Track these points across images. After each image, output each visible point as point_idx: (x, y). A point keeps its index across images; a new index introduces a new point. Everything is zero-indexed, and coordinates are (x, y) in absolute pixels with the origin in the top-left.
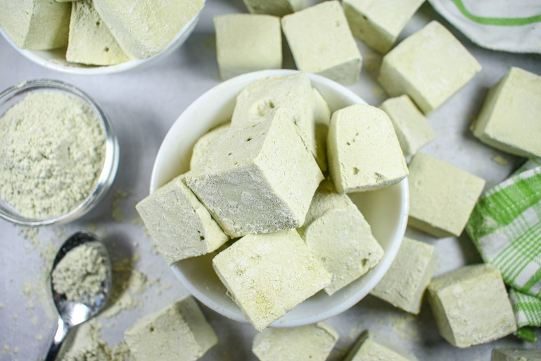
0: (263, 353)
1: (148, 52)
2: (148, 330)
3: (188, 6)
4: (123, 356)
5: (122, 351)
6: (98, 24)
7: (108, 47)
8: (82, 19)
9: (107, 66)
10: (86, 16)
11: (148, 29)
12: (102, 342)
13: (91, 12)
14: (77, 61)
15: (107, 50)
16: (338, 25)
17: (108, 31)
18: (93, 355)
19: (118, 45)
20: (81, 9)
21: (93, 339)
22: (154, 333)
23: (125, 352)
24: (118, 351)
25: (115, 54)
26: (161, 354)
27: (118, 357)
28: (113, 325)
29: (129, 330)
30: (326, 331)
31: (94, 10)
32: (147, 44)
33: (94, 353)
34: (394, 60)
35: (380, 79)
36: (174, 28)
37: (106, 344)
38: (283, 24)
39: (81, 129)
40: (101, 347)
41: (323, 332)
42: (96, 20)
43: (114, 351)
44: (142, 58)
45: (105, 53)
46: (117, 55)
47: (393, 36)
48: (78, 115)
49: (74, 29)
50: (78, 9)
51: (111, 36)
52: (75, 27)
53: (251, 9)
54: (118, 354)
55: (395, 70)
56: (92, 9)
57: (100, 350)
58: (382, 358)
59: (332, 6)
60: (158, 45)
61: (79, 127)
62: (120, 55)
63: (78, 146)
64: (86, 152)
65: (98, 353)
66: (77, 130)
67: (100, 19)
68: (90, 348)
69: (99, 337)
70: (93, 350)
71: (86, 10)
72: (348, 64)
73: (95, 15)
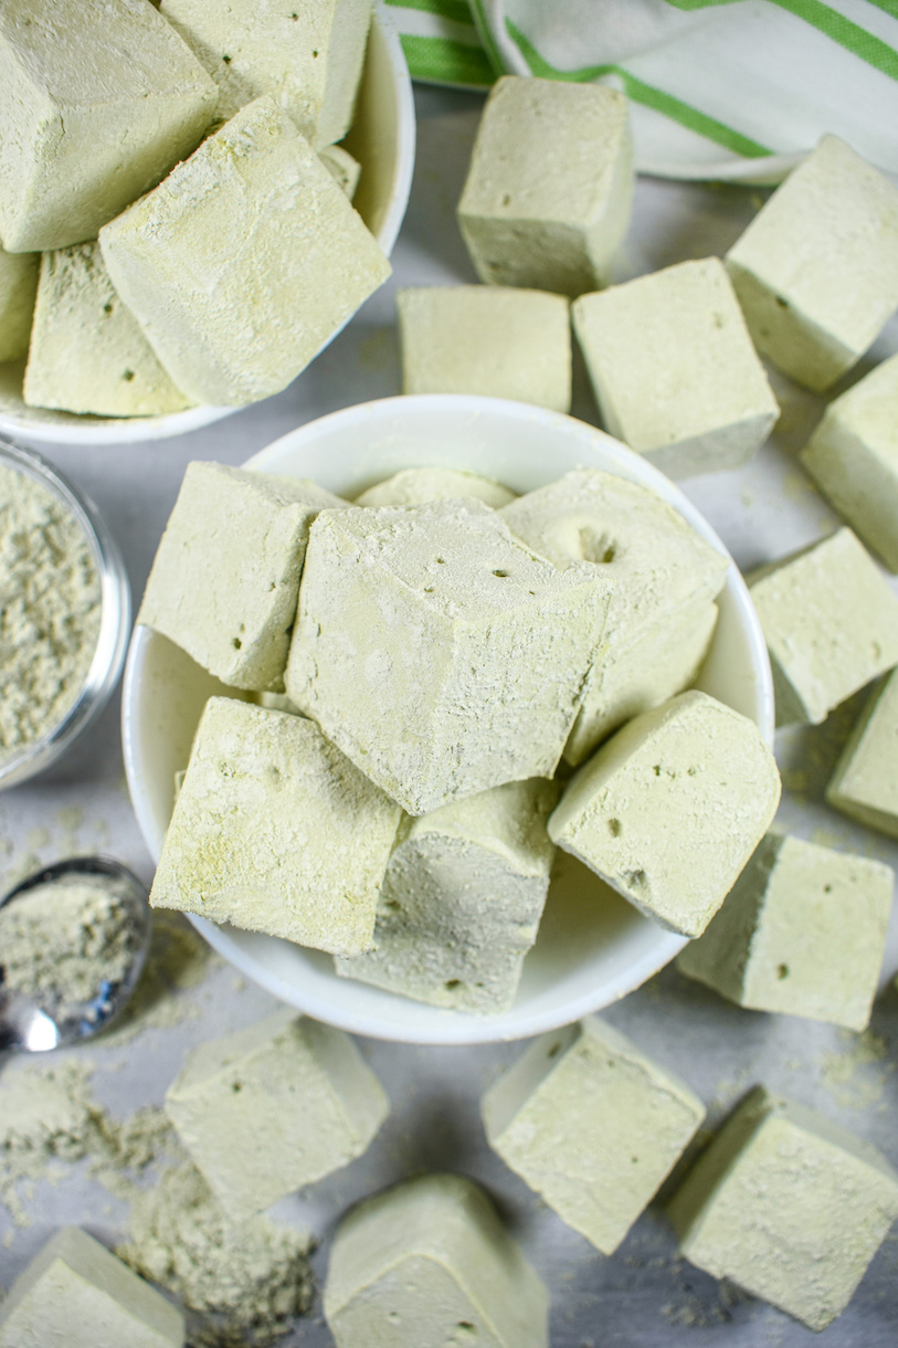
0: (519, 1151)
1: (248, 392)
2: (228, 1089)
3: (351, 275)
4: (150, 1144)
5: (147, 1129)
6: (108, 308)
7: (132, 369)
8: (66, 296)
9: (126, 418)
10: (79, 288)
11: (251, 335)
12: (96, 1107)
13: (91, 277)
14: (53, 404)
15: (129, 376)
16: (719, 325)
17: (134, 327)
18: (73, 1141)
19: (158, 364)
20: (66, 269)
21: (71, 1099)
22: (242, 1094)
23: (153, 1134)
24: (137, 1130)
25: (150, 389)
26: (259, 1149)
27: (135, 1145)
28: (124, 1066)
29: (178, 1089)
30: (674, 1098)
31: (100, 273)
32: (246, 373)
33: (78, 1135)
34: (854, 413)
35: (805, 456)
36: (316, 331)
37: (106, 1112)
38: (577, 316)
39: (39, 566)
40: (94, 1120)
41: (668, 1098)
42: (104, 299)
43: (126, 1131)
44: (225, 405)
45: (125, 384)
46: (154, 390)
47: (849, 352)
48: (37, 527)
49: (46, 322)
50: (58, 271)
51: (143, 341)
52: (50, 318)
53: (484, 270)
54: (135, 1137)
55: (857, 441)
56: (94, 270)
57: (92, 1128)
58: (809, 1163)
59: (703, 273)
60: (274, 375)
61: (34, 561)
62: (163, 390)
63: (27, 608)
64: (45, 626)
65: (86, 1136)
66: (31, 567)
67: (115, 296)
68: (66, 1124)
69: (89, 1094)
70: (75, 1129)
71: (79, 273)
72: (742, 426)
73: (102, 286)
